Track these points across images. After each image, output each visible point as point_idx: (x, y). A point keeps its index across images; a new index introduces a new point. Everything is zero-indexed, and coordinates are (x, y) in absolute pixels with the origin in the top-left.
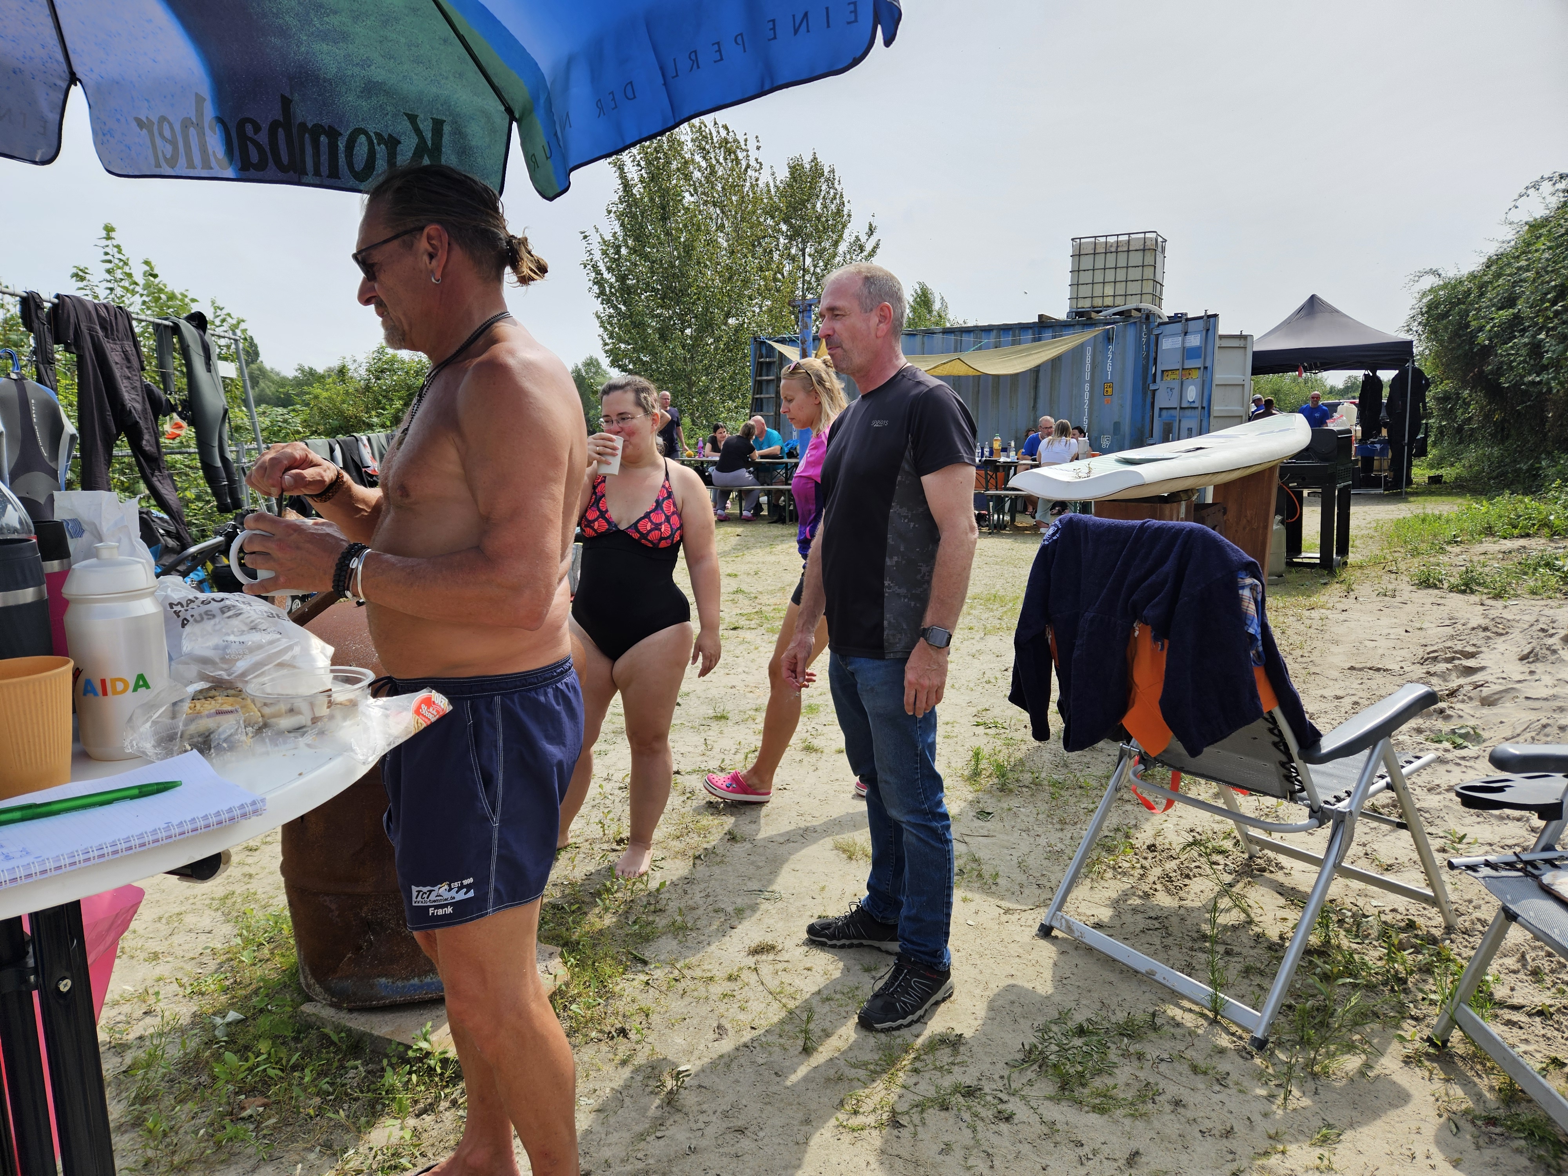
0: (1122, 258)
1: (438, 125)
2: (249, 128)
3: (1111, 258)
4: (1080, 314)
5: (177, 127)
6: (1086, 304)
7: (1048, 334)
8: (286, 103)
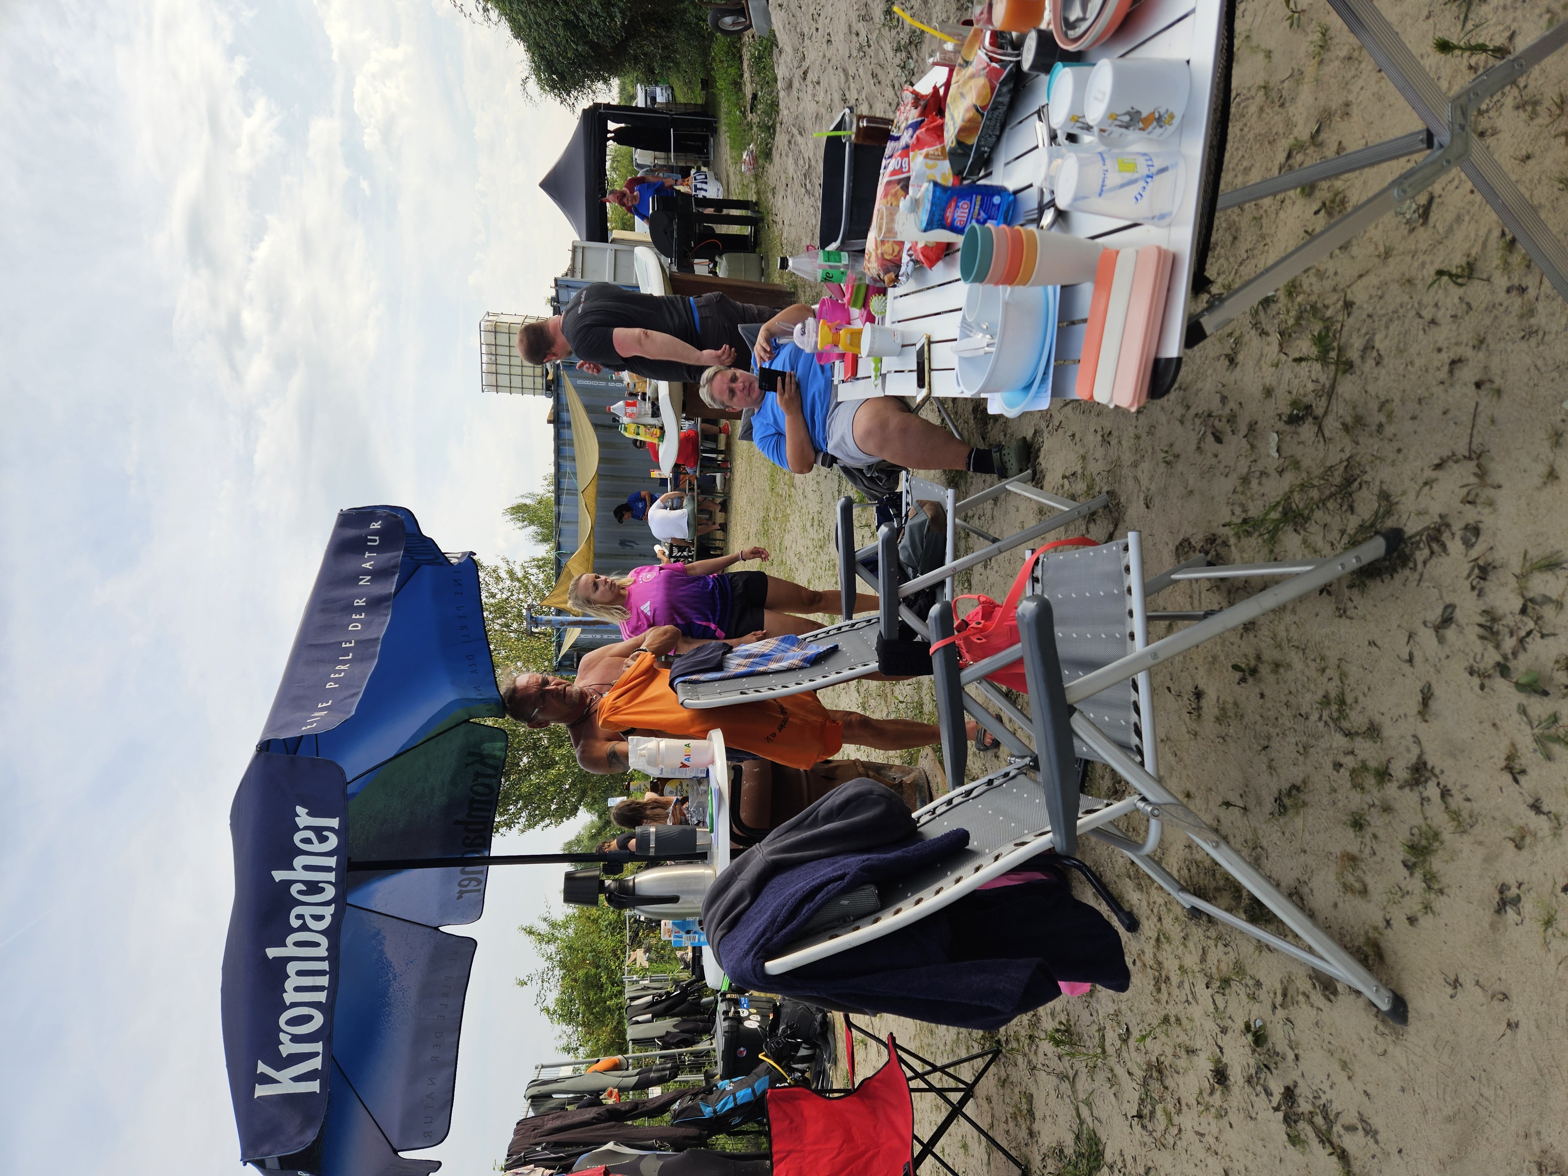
0: (501, 350)
1: (471, 754)
2: (468, 841)
3: (500, 360)
4: (548, 388)
5: (464, 877)
6: (540, 381)
7: (564, 416)
8: (457, 822)
